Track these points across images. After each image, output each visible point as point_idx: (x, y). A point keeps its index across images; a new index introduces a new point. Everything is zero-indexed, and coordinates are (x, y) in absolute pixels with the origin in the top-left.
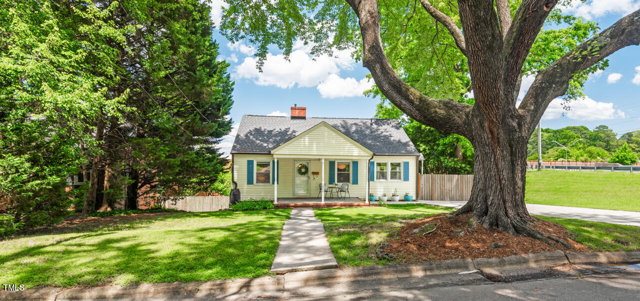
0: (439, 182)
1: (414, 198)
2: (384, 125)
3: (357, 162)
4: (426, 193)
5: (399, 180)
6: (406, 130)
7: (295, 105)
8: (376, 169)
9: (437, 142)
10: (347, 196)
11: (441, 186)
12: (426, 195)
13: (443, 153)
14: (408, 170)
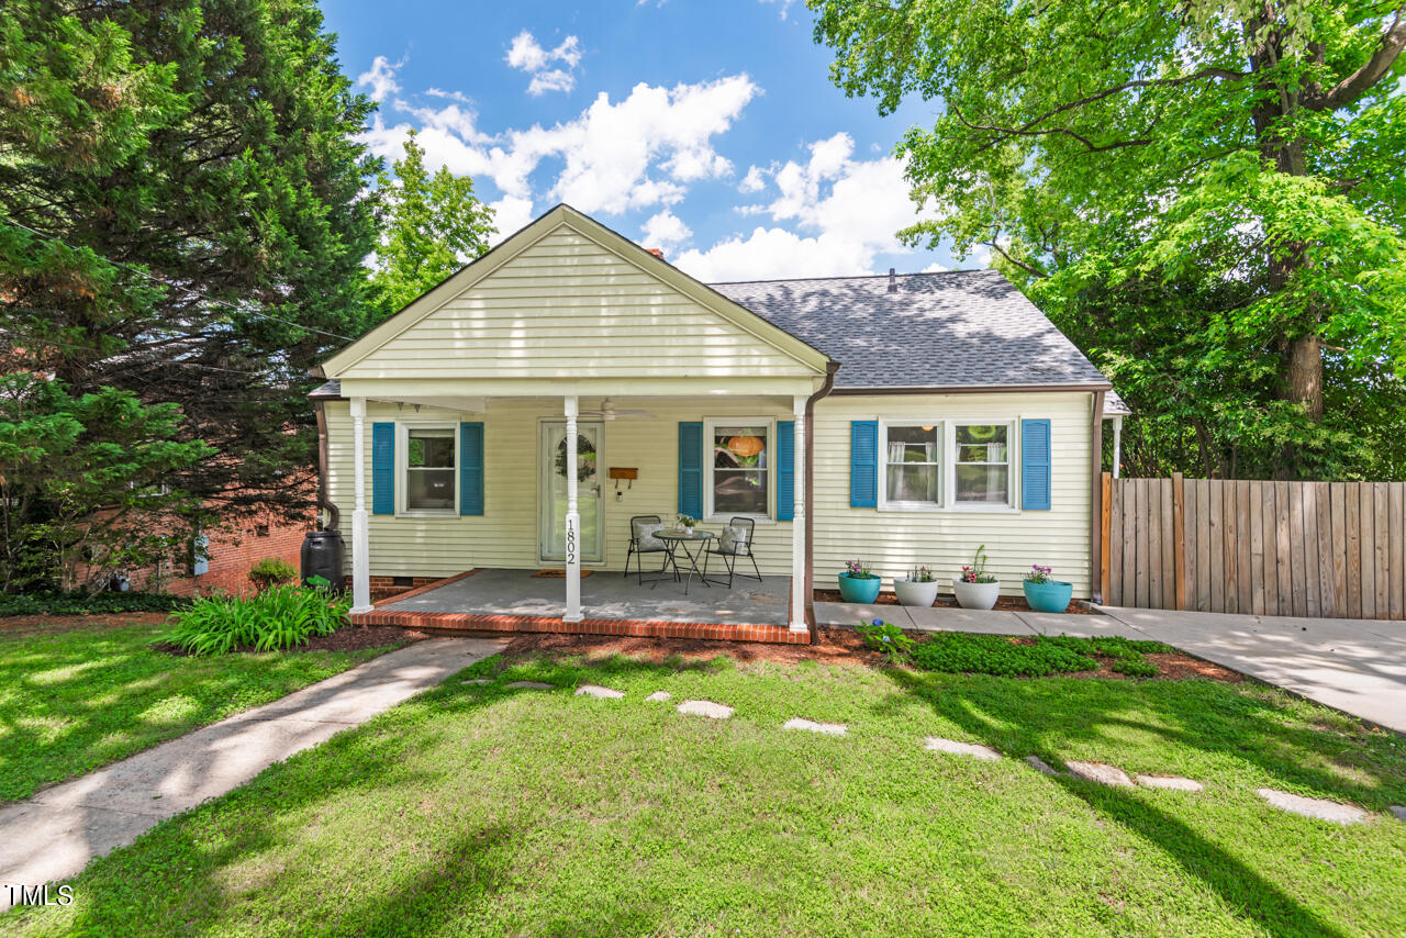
0: (1216, 519)
1: (1079, 591)
2: (942, 288)
4: (1142, 567)
5: (1001, 507)
6: (1039, 298)
8: (887, 455)
9: (1190, 339)
10: (743, 566)
11: (1231, 537)
12: (1142, 578)
14: (1047, 457)
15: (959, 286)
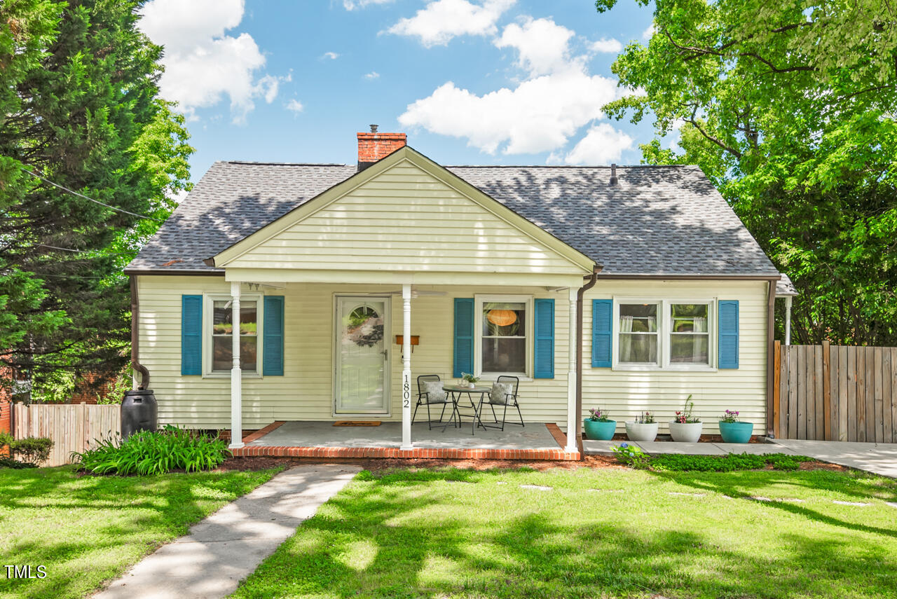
0: (851, 375)
1: (758, 429)
2: (658, 181)
3: (551, 303)
4: (801, 411)
5: (703, 367)
6: (732, 197)
7: (374, 128)
8: (619, 326)
9: (843, 235)
11: (862, 388)
12: (802, 419)
13: (863, 273)
14: (736, 329)
15: (671, 180)
